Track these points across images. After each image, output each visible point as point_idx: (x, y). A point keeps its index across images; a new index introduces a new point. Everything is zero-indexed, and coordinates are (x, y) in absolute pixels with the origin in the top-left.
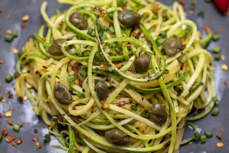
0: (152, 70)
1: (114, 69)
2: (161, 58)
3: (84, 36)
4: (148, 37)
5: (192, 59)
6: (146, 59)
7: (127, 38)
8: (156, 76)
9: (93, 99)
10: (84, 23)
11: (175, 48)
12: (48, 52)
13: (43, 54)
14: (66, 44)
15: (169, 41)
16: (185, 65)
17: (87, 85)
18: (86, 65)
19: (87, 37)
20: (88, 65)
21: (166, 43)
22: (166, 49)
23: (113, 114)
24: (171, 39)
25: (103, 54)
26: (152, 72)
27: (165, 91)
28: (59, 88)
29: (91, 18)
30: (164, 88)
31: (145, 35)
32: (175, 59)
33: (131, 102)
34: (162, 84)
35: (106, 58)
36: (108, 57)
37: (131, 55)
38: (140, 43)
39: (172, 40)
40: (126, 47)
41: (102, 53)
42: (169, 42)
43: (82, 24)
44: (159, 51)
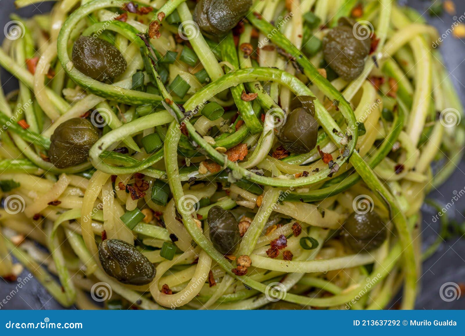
0: (323, 137)
1: (242, 177)
2: (338, 103)
3: (129, 98)
4: (283, 46)
5: (395, 57)
6: (309, 124)
7: (239, 76)
8: (344, 157)
9: (207, 257)
10: (117, 63)
11: (358, 57)
12: (48, 160)
13: (34, 164)
14: (100, 148)
15: (338, 43)
16: (385, 80)
17: (179, 224)
18: (163, 178)
19: (136, 99)
20: (166, 176)
21: (332, 50)
22: (336, 67)
23: (264, 273)
24: (342, 37)
25: (199, 146)
26: (324, 140)
27: (372, 181)
28: (114, 253)
29: (123, 37)
30: (368, 175)
31: (270, 41)
32: (364, 83)
33: (297, 231)
34: (362, 169)
35: (213, 155)
36: (214, 147)
37: (261, 115)
38: (271, 75)
39: (343, 39)
40: (245, 103)
41: (197, 142)
42: (339, 47)
43: (111, 70)
44: (323, 81)
